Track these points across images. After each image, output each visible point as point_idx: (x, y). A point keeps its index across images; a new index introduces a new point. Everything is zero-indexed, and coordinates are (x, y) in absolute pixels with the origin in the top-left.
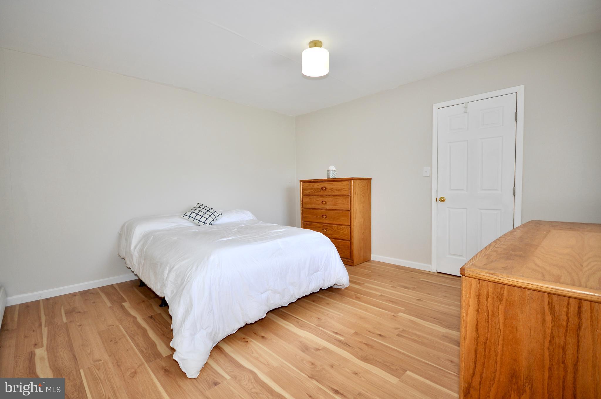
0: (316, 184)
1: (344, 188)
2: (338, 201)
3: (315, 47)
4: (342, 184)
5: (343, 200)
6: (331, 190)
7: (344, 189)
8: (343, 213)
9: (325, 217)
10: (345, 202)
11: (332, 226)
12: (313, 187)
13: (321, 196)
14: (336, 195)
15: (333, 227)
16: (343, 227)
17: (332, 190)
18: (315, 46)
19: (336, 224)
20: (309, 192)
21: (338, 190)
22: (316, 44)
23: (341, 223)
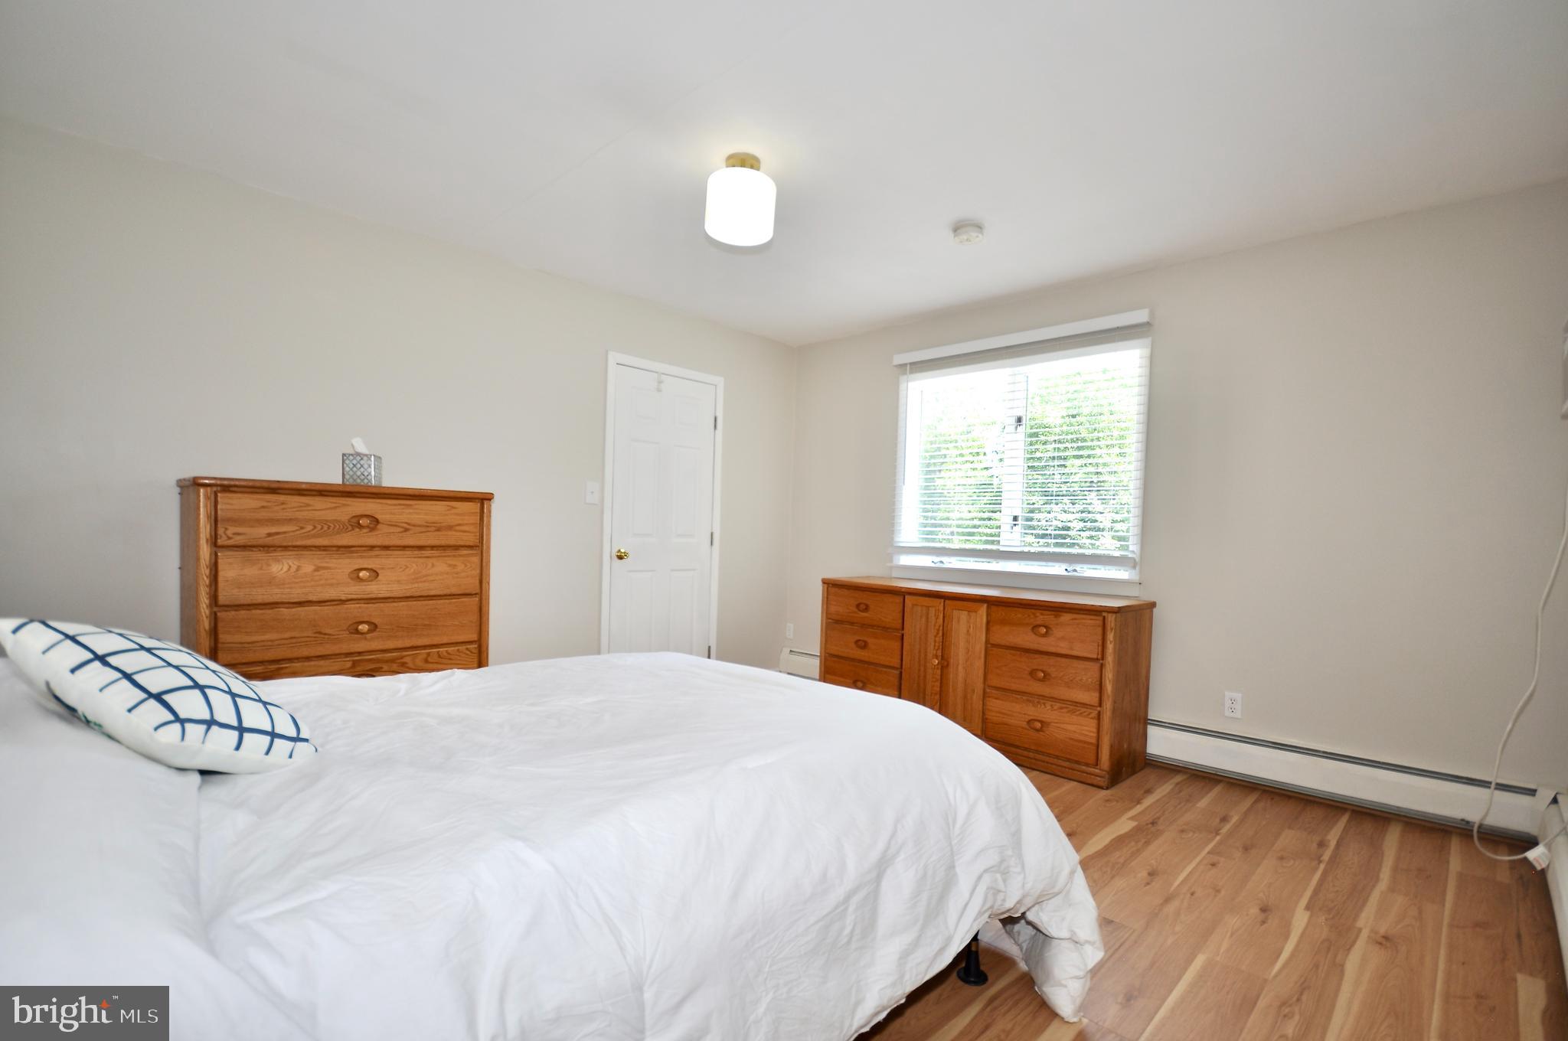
0: (318, 503)
1: (459, 525)
2: (433, 565)
3: (741, 166)
4: (454, 511)
5: (454, 563)
6: (402, 530)
7: (458, 528)
8: (450, 603)
9: (364, 628)
10: (461, 567)
11: (402, 658)
12: (300, 515)
13: (347, 549)
14: (421, 548)
15: (406, 660)
16: (451, 649)
17: (406, 530)
18: (743, 165)
19: (425, 647)
20: (269, 535)
21: (433, 529)
22: (744, 161)
23: (445, 640)
